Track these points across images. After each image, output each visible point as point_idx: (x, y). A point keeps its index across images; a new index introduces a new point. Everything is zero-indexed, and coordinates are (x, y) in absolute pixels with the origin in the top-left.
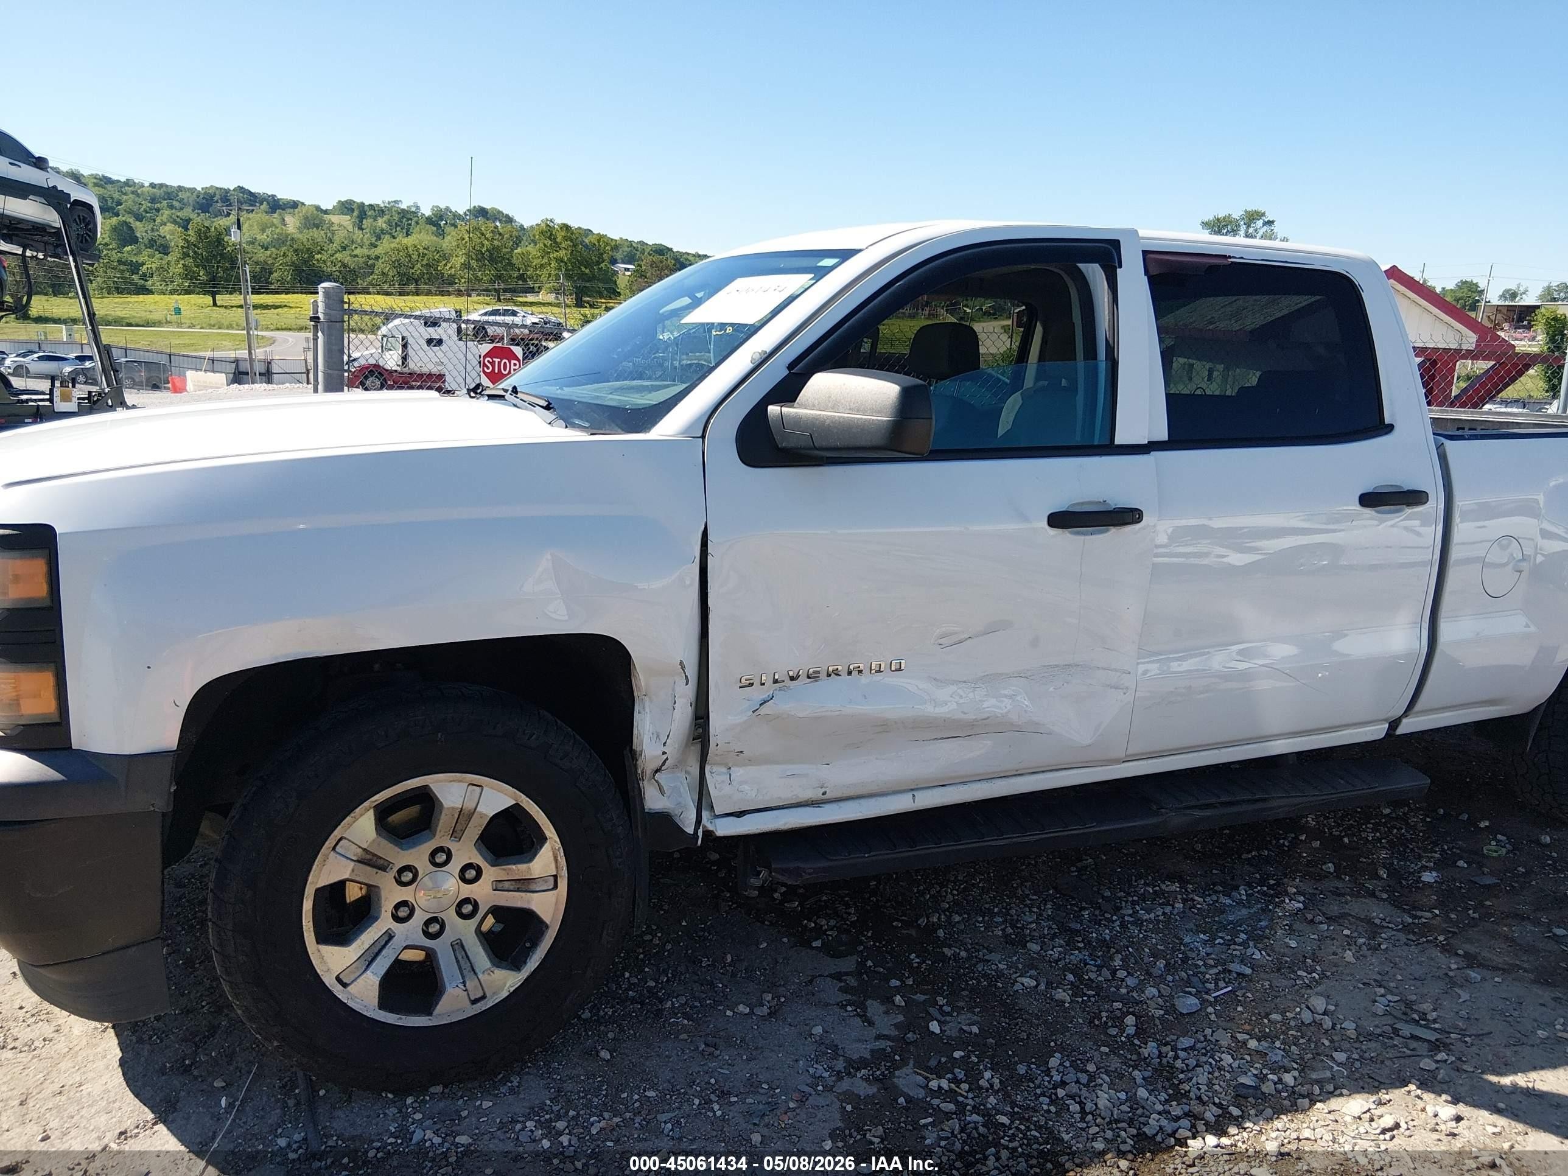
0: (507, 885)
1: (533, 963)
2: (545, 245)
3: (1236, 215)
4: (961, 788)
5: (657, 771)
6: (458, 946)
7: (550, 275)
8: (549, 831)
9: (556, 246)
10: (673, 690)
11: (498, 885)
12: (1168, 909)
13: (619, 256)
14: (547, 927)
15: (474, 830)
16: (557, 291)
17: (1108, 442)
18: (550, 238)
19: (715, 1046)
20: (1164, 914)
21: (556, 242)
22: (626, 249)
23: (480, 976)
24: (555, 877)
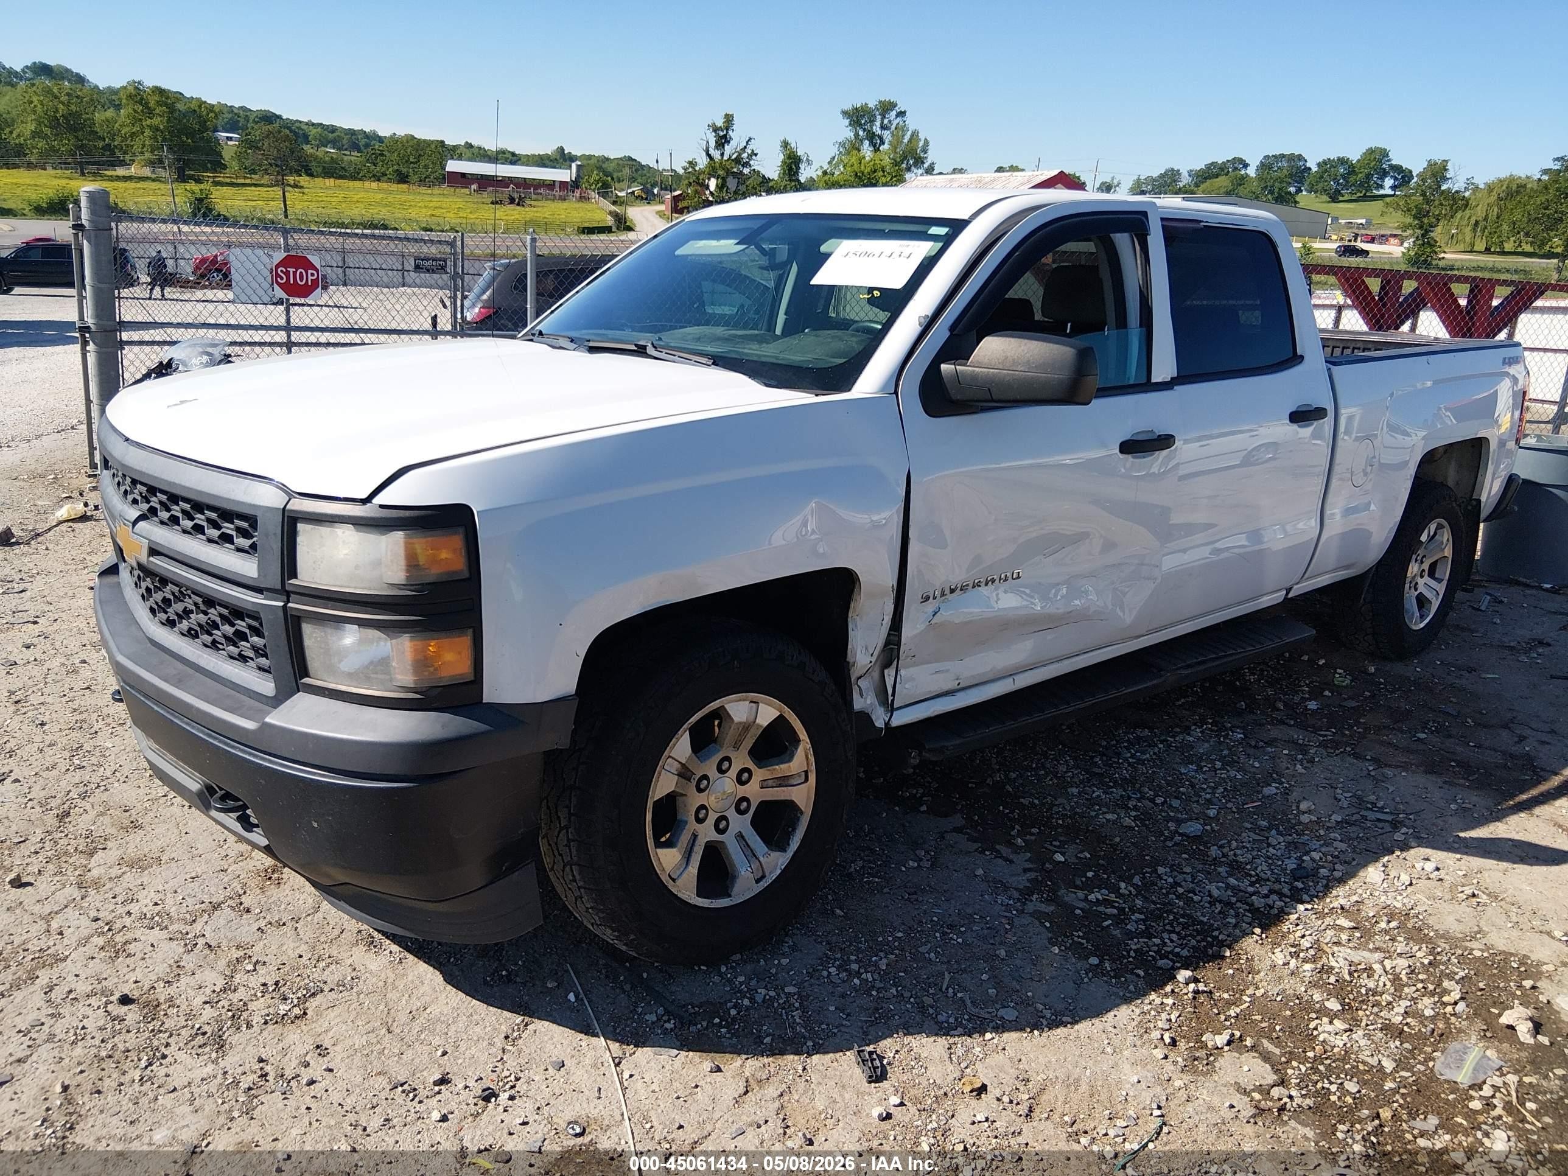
0: (770, 783)
1: (795, 844)
2: (135, 111)
3: (871, 105)
4: (1043, 669)
5: (860, 677)
6: (740, 836)
7: (144, 146)
8: (803, 735)
9: (150, 112)
10: (883, 608)
11: (764, 785)
12: (1156, 750)
13: (220, 123)
14: (802, 813)
15: (749, 743)
16: (152, 164)
17: (1144, 380)
18: (141, 104)
19: (915, 893)
20: (1155, 753)
21: (148, 108)
22: (227, 115)
23: (761, 859)
24: (806, 772)
